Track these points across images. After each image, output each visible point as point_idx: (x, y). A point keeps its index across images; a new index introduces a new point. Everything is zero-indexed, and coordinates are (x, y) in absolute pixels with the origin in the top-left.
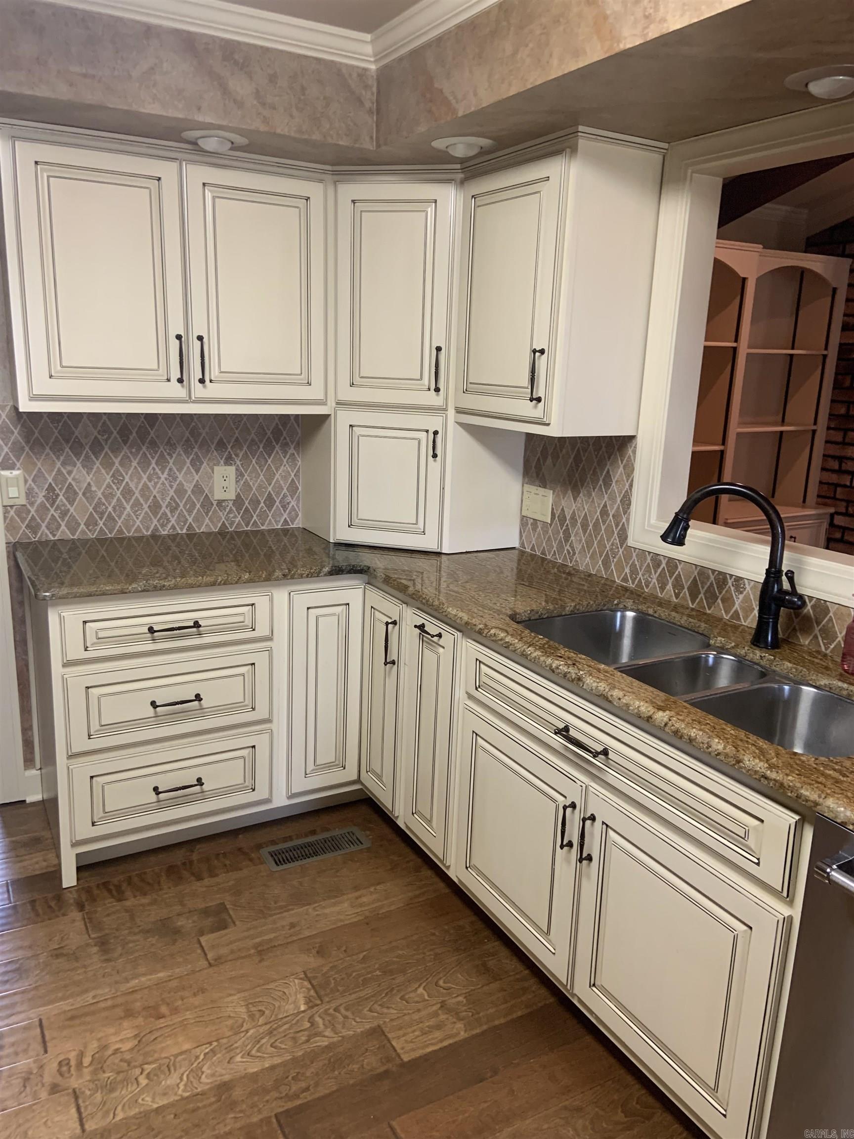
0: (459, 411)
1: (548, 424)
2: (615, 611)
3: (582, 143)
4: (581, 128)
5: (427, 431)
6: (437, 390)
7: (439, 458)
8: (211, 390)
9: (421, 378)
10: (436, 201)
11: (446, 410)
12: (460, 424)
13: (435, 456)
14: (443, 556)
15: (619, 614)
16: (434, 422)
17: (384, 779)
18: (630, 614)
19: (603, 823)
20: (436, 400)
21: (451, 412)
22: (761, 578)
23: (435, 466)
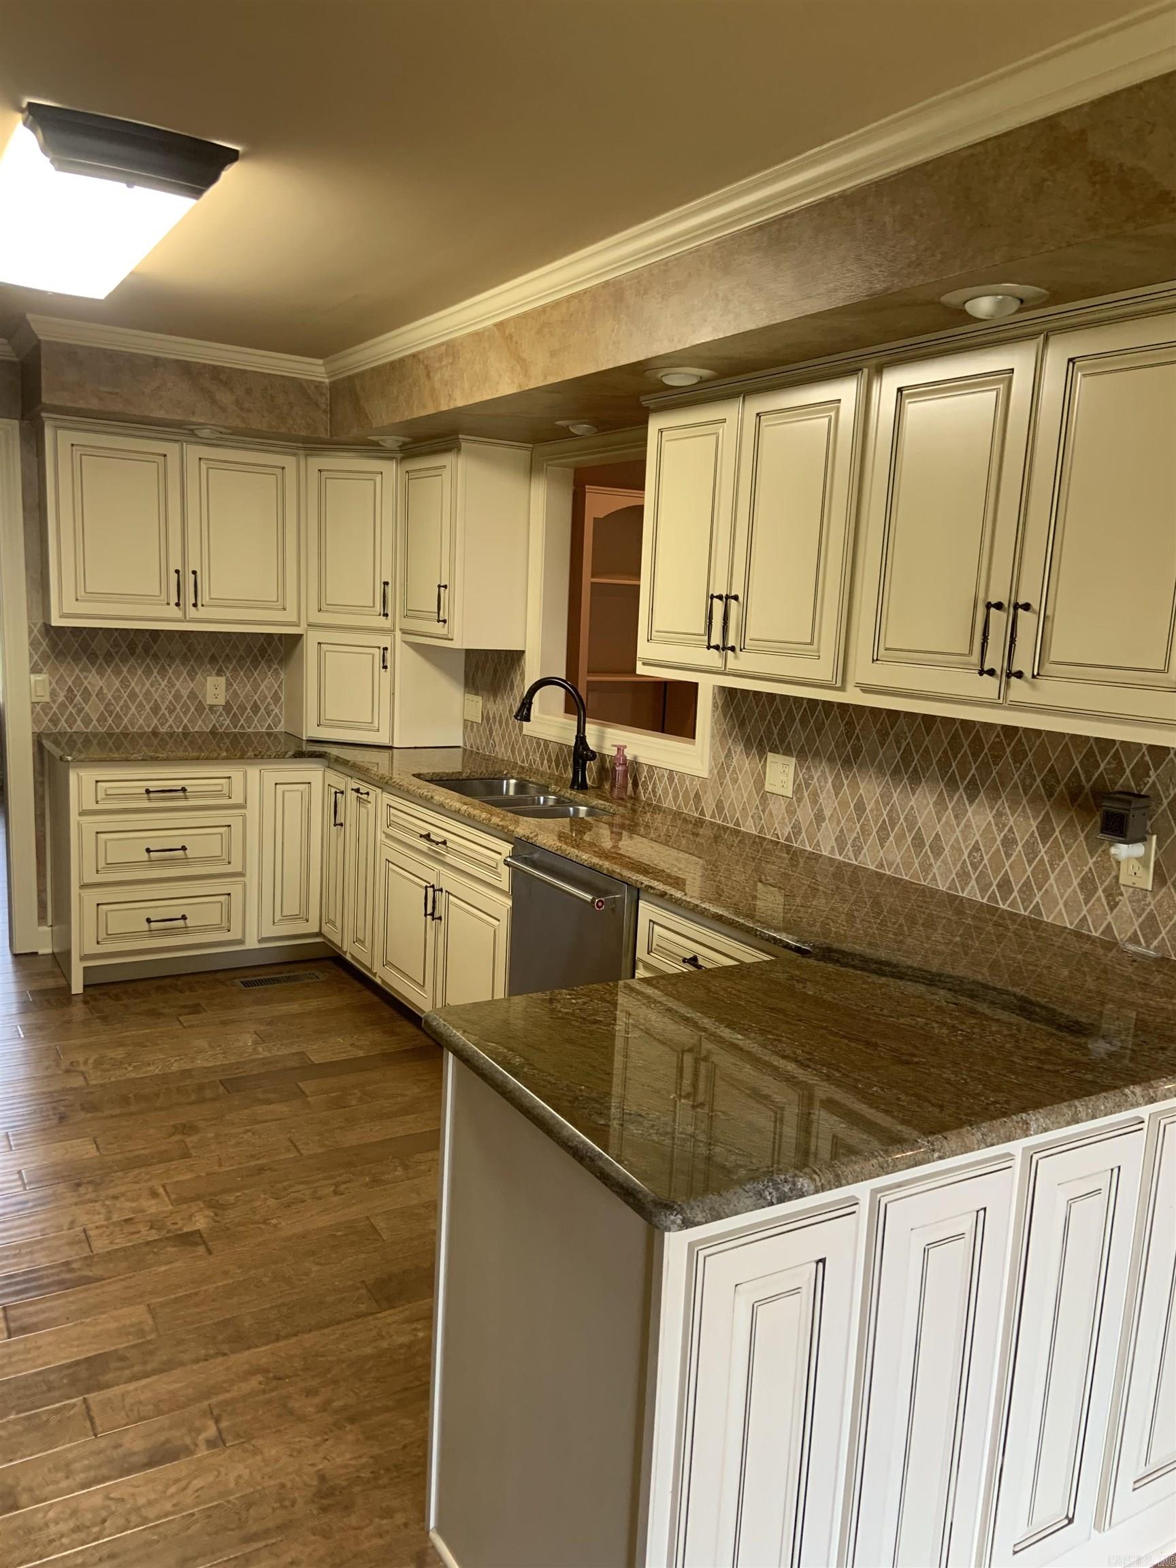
0: (404, 632)
1: (452, 640)
2: (503, 779)
3: (463, 444)
4: (461, 436)
5: (379, 648)
6: (386, 615)
7: (389, 669)
8: (202, 613)
9: (374, 606)
10: (382, 473)
11: (394, 631)
12: (405, 642)
13: (385, 667)
14: (395, 750)
15: (505, 782)
16: (385, 641)
17: (336, 924)
18: (513, 782)
19: (446, 891)
20: (385, 623)
21: (398, 633)
22: (573, 743)
23: (386, 675)
